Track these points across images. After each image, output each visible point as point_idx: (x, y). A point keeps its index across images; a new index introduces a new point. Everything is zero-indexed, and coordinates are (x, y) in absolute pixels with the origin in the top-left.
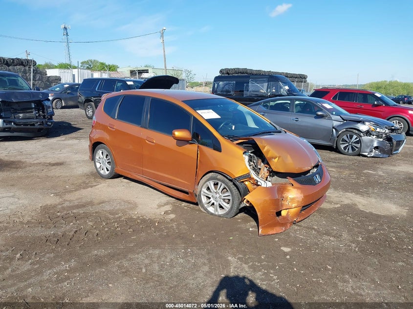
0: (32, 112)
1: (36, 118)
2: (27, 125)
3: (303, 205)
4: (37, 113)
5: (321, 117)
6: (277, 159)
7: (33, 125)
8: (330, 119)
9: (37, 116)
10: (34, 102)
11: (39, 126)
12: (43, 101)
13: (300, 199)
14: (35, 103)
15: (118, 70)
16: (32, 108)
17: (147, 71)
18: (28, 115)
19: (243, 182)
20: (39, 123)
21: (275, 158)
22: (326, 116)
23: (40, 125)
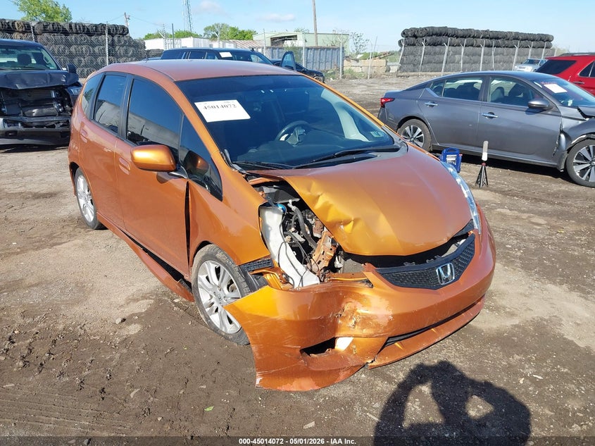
0: (52, 106)
1: (59, 115)
2: (42, 127)
3: (390, 334)
4: (60, 107)
5: (540, 110)
6: (351, 224)
7: (53, 126)
8: (557, 114)
9: (60, 112)
10: (56, 88)
11: (61, 128)
12: (67, 87)
13: (384, 322)
14: (56, 91)
15: (255, 38)
16: (52, 100)
17: (294, 37)
18: (45, 110)
19: (261, 274)
20: (62, 124)
21: (346, 223)
22: (550, 109)
23: (63, 126)
